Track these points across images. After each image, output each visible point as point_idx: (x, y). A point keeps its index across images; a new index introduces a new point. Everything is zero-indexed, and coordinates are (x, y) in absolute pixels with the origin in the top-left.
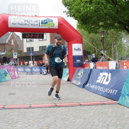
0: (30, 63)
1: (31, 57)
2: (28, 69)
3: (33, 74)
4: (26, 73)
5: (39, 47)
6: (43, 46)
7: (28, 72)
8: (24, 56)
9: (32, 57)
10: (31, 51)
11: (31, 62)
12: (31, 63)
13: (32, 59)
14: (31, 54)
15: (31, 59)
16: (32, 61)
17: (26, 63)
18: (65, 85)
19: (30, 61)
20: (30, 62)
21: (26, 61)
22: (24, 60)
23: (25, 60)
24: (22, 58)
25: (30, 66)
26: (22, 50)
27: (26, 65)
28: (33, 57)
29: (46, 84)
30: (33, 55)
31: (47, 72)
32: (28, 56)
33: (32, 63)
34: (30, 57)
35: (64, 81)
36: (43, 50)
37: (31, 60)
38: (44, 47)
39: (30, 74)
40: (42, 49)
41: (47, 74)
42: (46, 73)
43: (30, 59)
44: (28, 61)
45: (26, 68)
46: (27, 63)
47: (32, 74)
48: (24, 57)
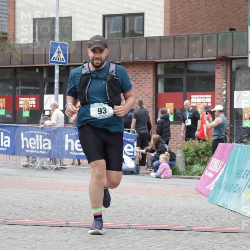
0: (47, 106)
1: (57, 72)
2: (39, 138)
3: (63, 168)
4: (24, 161)
5: (105, 17)
6: (124, 16)
7: (35, 156)
8: (16, 64)
9: (60, 75)
10: (57, 40)
11: (57, 100)
12: (55, 107)
13: (61, 84)
14: (56, 55)
15: (57, 81)
16: (61, 97)
17: (27, 103)
18: (243, 236)
19: (51, 92)
20: (49, 101)
21: (26, 94)
22: (17, 85)
23: (20, 88)
24: (7, 77)
25: (48, 123)
26: (6, 31)
27: (26, 114)
28: (65, 70)
29: (133, 225)
30: (66, 63)
31: (142, 162)
32: (41, 69)
33: (61, 107)
34: (51, 70)
35: (234, 217)
36: (124, 35)
37: (57, 86)
38: (128, 19)
39: (44, 169)
40: (120, 31)
41: (143, 169)
42: (138, 167)
43: (53, 84)
44: (38, 92)
45: (25, 130)
46: (32, 102)
47: (57, 169)
48: (15, 69)
